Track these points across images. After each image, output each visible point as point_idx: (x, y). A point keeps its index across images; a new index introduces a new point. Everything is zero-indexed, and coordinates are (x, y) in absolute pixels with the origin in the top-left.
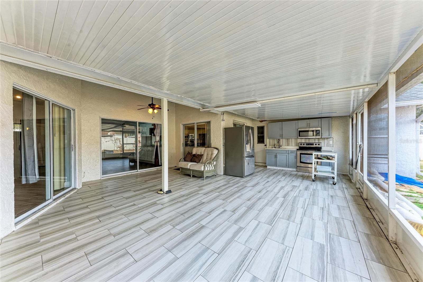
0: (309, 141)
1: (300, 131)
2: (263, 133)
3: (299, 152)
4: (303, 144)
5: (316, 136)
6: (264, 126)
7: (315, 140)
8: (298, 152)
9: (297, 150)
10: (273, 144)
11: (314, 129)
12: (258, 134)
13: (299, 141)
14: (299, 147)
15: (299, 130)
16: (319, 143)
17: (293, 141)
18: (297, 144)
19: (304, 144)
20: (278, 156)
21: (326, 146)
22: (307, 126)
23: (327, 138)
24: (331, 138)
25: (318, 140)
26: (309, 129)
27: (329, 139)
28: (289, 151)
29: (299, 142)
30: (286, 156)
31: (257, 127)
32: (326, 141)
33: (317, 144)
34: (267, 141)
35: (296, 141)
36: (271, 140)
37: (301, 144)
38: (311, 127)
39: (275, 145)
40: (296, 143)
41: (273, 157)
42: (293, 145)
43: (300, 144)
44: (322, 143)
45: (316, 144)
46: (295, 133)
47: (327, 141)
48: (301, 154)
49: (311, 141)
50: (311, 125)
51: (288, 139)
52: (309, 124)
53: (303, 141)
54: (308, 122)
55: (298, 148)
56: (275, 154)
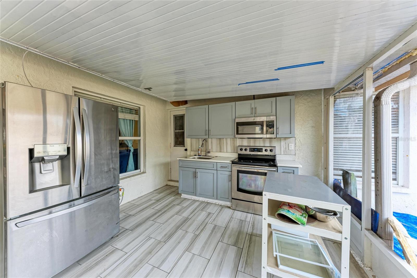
0: (255, 142)
1: (239, 124)
2: (182, 127)
3: (236, 168)
4: (244, 148)
5: (266, 134)
6: (184, 114)
7: (264, 142)
8: (233, 168)
9: (233, 162)
10: (198, 148)
11: (264, 119)
12: (175, 130)
13: (238, 142)
14: (239, 154)
15: (238, 120)
16: (272, 148)
17: (228, 145)
18: (234, 150)
19: (246, 150)
20: (199, 175)
21: (282, 153)
22: (252, 114)
23: (285, 138)
24: (291, 138)
25: (270, 142)
26: (254, 119)
27: (289, 140)
28: (219, 166)
29: (238, 145)
30: (212, 174)
31: (174, 115)
32: (283, 143)
33: (269, 149)
34: (188, 141)
35: (234, 143)
36: (194, 141)
37: (241, 150)
38: (257, 115)
39: (199, 150)
40: (234, 146)
41: (191, 175)
42: (228, 151)
43: (239, 149)
44: (276, 148)
45: (266, 150)
46: (231, 128)
47: (286, 143)
48: (239, 172)
49: (259, 144)
50: (259, 111)
51: (220, 138)
52: (256, 108)
53: (245, 143)
54: (253, 106)
55: (234, 156)
56: (194, 170)
